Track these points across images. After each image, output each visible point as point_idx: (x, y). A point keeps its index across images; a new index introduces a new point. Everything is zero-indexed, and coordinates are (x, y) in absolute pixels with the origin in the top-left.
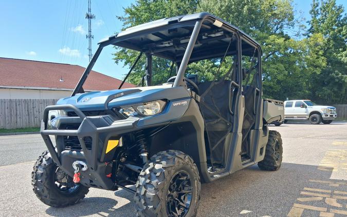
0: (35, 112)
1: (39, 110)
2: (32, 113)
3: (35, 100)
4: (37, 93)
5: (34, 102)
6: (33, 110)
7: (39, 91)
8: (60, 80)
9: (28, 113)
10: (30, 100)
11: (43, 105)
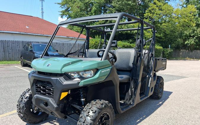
0: (9, 49)
1: (12, 48)
2: (7, 51)
3: (9, 41)
4: (10, 35)
5: (8, 42)
6: (8, 48)
7: (12, 34)
8: (27, 27)
9: (4, 50)
10: (5, 40)
11: (14, 44)
